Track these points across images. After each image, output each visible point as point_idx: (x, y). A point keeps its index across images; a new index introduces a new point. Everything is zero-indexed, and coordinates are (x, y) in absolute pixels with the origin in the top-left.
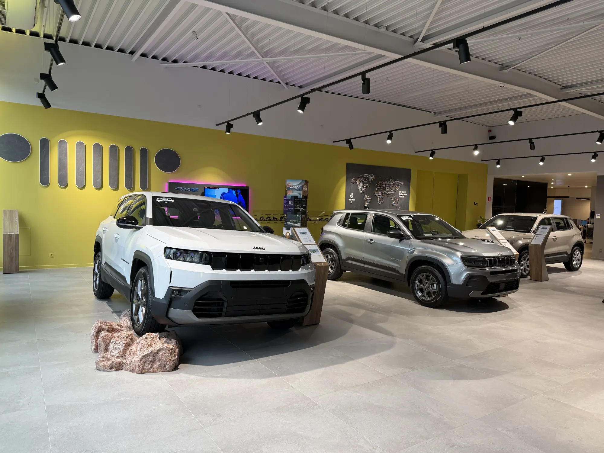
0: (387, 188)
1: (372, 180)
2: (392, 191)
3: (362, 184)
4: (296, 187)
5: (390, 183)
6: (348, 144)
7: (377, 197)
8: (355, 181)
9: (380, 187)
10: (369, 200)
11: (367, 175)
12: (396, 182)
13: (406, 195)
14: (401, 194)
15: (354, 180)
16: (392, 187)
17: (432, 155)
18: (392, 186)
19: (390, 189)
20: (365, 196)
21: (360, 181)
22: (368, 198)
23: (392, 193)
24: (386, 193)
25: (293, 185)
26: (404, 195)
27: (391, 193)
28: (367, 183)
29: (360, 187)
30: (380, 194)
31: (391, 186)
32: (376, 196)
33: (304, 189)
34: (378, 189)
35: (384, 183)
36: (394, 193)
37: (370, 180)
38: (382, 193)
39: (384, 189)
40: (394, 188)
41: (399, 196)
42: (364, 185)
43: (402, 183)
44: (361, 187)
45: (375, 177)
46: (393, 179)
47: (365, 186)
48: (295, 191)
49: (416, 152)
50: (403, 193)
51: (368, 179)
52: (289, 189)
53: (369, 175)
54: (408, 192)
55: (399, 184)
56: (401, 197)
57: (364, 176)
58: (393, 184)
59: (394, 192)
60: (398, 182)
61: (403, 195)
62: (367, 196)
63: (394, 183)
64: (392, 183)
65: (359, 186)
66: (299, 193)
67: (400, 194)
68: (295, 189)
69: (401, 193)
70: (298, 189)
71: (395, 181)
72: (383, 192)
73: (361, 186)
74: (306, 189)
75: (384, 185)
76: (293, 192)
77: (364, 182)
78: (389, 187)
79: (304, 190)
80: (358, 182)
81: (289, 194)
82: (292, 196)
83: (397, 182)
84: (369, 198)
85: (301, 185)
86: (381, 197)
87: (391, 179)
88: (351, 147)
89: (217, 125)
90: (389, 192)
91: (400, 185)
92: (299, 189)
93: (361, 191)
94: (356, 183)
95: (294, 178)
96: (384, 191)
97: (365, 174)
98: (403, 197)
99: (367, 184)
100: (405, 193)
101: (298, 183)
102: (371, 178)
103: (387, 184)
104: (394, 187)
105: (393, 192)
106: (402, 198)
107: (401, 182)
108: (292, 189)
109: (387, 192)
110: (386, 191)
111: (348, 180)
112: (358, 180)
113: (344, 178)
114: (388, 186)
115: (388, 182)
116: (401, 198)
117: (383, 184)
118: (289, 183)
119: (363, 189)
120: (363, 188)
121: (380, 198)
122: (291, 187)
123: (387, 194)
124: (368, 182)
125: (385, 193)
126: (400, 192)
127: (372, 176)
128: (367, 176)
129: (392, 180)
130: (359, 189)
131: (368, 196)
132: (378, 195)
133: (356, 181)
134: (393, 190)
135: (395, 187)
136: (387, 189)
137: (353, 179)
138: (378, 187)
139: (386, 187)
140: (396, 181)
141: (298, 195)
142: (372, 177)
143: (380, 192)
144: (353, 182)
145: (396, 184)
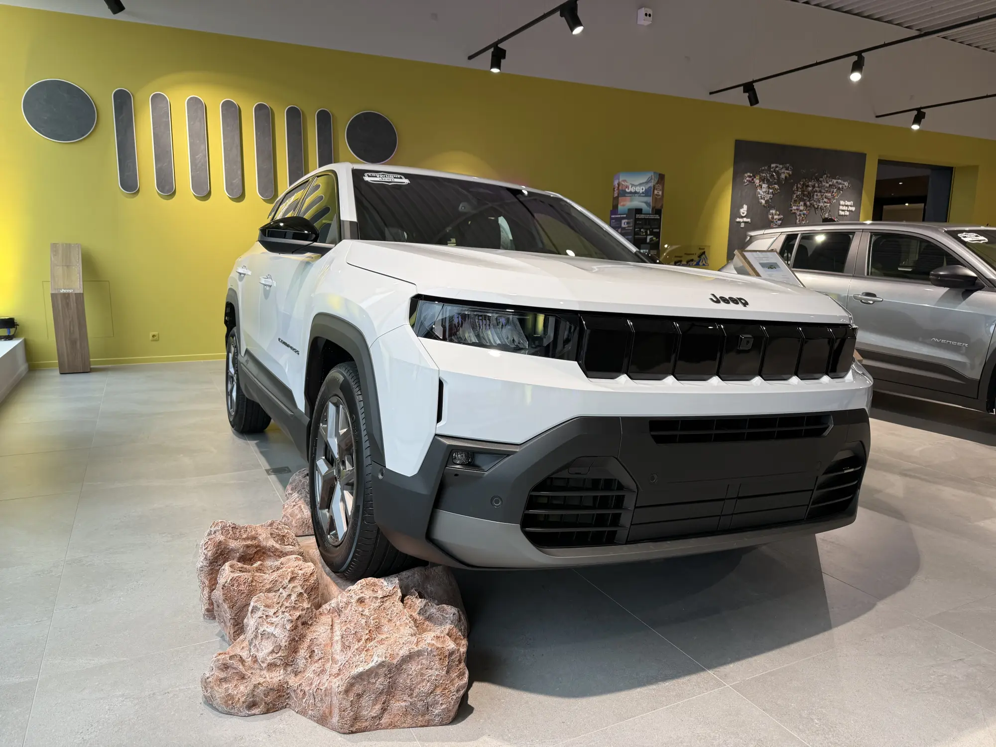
0: (817, 195)
1: (786, 177)
2: (826, 200)
3: (767, 186)
4: (641, 189)
5: (824, 184)
6: (747, 94)
7: (795, 213)
8: (753, 180)
9: (803, 191)
10: (779, 220)
11: (777, 167)
12: (835, 181)
13: (853, 209)
14: (845, 208)
15: (750, 177)
16: (827, 192)
17: (917, 120)
18: (826, 189)
19: (822, 196)
20: (771, 211)
21: (762, 180)
22: (776, 217)
23: (825, 204)
24: (814, 206)
25: (633, 185)
26: (850, 208)
27: (822, 204)
28: (775, 184)
29: (761, 192)
30: (802, 208)
31: (824, 189)
32: (793, 211)
33: (656, 192)
34: (797, 196)
35: (810, 183)
36: (829, 205)
37: (783, 176)
38: (805, 205)
39: (810, 196)
40: (830, 195)
41: (840, 212)
42: (769, 188)
43: (846, 184)
44: (763, 192)
45: (792, 170)
46: (829, 175)
47: (771, 191)
48: (637, 197)
49: (877, 117)
50: (847, 206)
51: (778, 174)
52: (623, 193)
53: (781, 166)
54: (858, 204)
55: (841, 186)
56: (842, 213)
57: (770, 167)
58: (828, 185)
59: (830, 203)
60: (840, 181)
61: (847, 211)
62: (774, 211)
63: (831, 183)
64: (827, 183)
65: (759, 190)
66: (646, 203)
67: (841, 208)
68: (636, 193)
69: (843, 205)
70: (643, 193)
71: (833, 180)
72: (808, 203)
73: (764, 190)
74: (660, 193)
75: (810, 189)
76: (631, 201)
77: (769, 180)
78: (820, 192)
79: (656, 195)
80: (757, 181)
81: (623, 205)
82: (630, 210)
83: (837, 182)
84: (779, 215)
85: (651, 184)
86: (804, 214)
87: (825, 176)
88: (754, 100)
89: (470, 58)
90: (820, 203)
91: (843, 187)
92: (646, 193)
93: (763, 202)
94: (754, 182)
95: (634, 169)
96: (809, 201)
97: (773, 163)
98: (847, 213)
99: (776, 186)
100: (851, 206)
101: (645, 180)
102: (784, 173)
103: (817, 185)
104: (830, 192)
105: (828, 203)
106: (845, 215)
107: (845, 181)
108: (631, 193)
109: (815, 203)
110: (812, 202)
111: (737, 176)
112: (758, 177)
113: (730, 173)
114: (817, 189)
115: (818, 180)
116: (842, 215)
117: (808, 186)
118: (624, 181)
119: (768, 197)
120: (768, 194)
121: (800, 215)
122: (627, 190)
123: (816, 206)
124: (779, 182)
125: (812, 205)
126: (842, 202)
127: (787, 169)
128: (777, 169)
129: (827, 177)
130: (759, 195)
131: (778, 212)
132: (797, 210)
133: (755, 179)
134: (829, 199)
135: (833, 193)
136: (815, 197)
137: (749, 174)
138: (799, 193)
139: (814, 192)
140: (835, 179)
141: (643, 206)
142: (785, 171)
143: (802, 203)
144: (747, 181)
145: (835, 186)
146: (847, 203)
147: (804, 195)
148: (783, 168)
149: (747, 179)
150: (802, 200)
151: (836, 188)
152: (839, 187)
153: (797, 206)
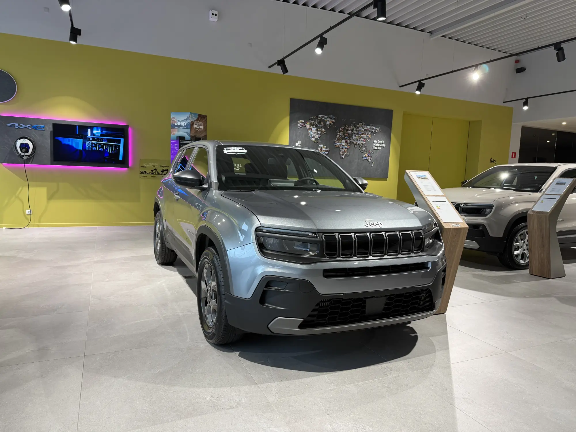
0: (355, 136)
1: (330, 124)
2: (362, 139)
3: (316, 129)
5: (360, 129)
7: (338, 147)
8: (304, 124)
9: (344, 133)
10: (327, 151)
12: (369, 127)
13: (384, 145)
14: (377, 145)
15: (302, 123)
16: (363, 134)
17: (419, 89)
18: (362, 132)
19: (359, 136)
20: (320, 146)
21: (312, 125)
22: (323, 149)
23: (362, 142)
24: (353, 143)
26: (382, 145)
27: (360, 142)
28: (322, 128)
29: (311, 133)
30: (344, 144)
34: (339, 136)
35: (349, 128)
36: (365, 142)
37: (328, 123)
38: (346, 142)
39: (350, 136)
40: (365, 136)
41: (374, 147)
43: (378, 129)
45: (335, 119)
46: (364, 123)
47: (319, 132)
48: (181, 129)
49: (400, 87)
51: (325, 122)
52: (173, 126)
54: (388, 141)
55: (374, 131)
57: (318, 117)
58: (363, 130)
60: (373, 127)
61: (380, 147)
62: (322, 146)
63: (365, 128)
64: (363, 128)
65: (309, 132)
66: (187, 133)
67: (374, 144)
69: (376, 143)
71: (367, 127)
72: (349, 141)
73: (314, 132)
75: (350, 132)
76: (178, 131)
77: (317, 126)
78: (358, 134)
80: (308, 126)
81: (174, 134)
83: (371, 128)
84: (326, 148)
85: (189, 121)
86: (346, 148)
88: (285, 70)
90: (358, 141)
91: (375, 132)
93: (313, 139)
94: (305, 126)
96: (349, 139)
97: (320, 115)
99: (323, 130)
101: (186, 118)
102: (329, 121)
103: (355, 129)
104: (365, 134)
106: (378, 150)
107: (377, 127)
108: (178, 126)
109: (354, 141)
110: (352, 140)
111: (293, 121)
112: (309, 123)
113: (287, 119)
114: (355, 132)
115: (355, 126)
116: (376, 150)
117: (348, 130)
118: (173, 118)
119: (317, 136)
120: (317, 134)
121: (343, 148)
123: (355, 143)
124: (325, 126)
126: (375, 141)
127: (331, 119)
128: (323, 118)
129: (362, 124)
130: (310, 135)
131: (325, 146)
132: (340, 145)
133: (306, 124)
134: (364, 139)
135: (368, 134)
137: (301, 121)
138: (341, 134)
139: (353, 134)
140: (369, 126)
141: (185, 135)
143: (344, 141)
144: (300, 125)
145: (369, 130)
146: (379, 142)
147: (345, 136)
148: (327, 118)
149: (300, 124)
150: (343, 139)
151: (370, 132)
152: (373, 131)
153: (340, 143)
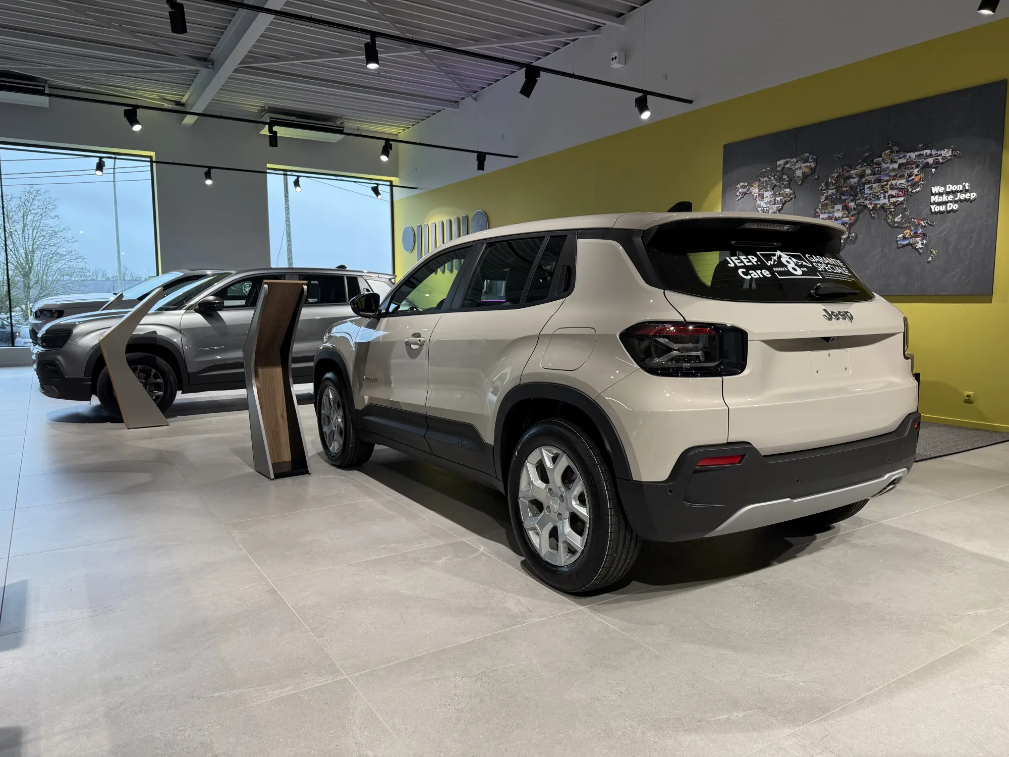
1: (804, 173)
2: (893, 192)
3: (771, 193)
5: (884, 166)
8: (748, 190)
11: (787, 163)
12: (913, 155)
13: (973, 196)
14: (945, 198)
16: (895, 177)
18: (893, 174)
21: (763, 187)
23: (892, 200)
26: (964, 195)
28: (785, 187)
30: (838, 214)
31: (888, 175)
34: (826, 198)
35: (853, 172)
37: (799, 173)
39: (855, 192)
41: (932, 207)
43: (947, 153)
44: (767, 203)
45: (815, 160)
46: (896, 148)
47: (778, 199)
50: (951, 193)
51: (792, 172)
53: (794, 160)
55: (931, 161)
57: (774, 167)
58: (896, 166)
59: (907, 195)
60: (928, 152)
61: (954, 202)
63: (903, 161)
64: (892, 162)
65: (758, 202)
67: (934, 199)
69: (940, 194)
71: (908, 155)
77: (775, 186)
80: (755, 191)
83: (920, 155)
87: (888, 151)
91: (937, 162)
94: (750, 193)
98: (955, 207)
99: (788, 191)
100: (967, 191)
102: (800, 168)
103: (868, 172)
105: (898, 196)
106: (949, 212)
107: (942, 149)
111: (727, 190)
112: (756, 185)
113: (719, 188)
115: (870, 163)
117: (850, 177)
119: (775, 208)
123: (870, 207)
124: (792, 183)
125: (860, 207)
126: (935, 189)
127: (806, 161)
128: (788, 166)
129: (892, 152)
132: (831, 218)
133: (751, 189)
134: (899, 190)
135: (910, 176)
136: (867, 191)
137: (742, 184)
138: (830, 192)
139: (864, 184)
140: (915, 150)
142: (803, 165)
143: (839, 207)
144: (740, 193)
145: (914, 163)
146: (950, 187)
147: (843, 194)
148: (797, 162)
149: (740, 190)
150: (839, 201)
151: (917, 167)
152: (928, 163)
153: (830, 213)
